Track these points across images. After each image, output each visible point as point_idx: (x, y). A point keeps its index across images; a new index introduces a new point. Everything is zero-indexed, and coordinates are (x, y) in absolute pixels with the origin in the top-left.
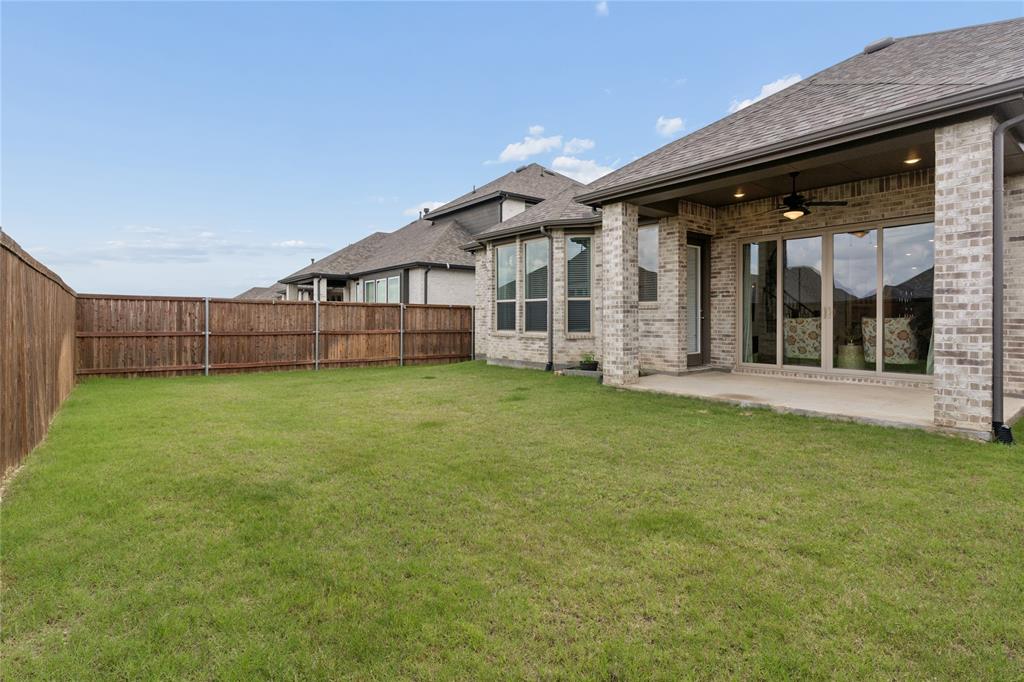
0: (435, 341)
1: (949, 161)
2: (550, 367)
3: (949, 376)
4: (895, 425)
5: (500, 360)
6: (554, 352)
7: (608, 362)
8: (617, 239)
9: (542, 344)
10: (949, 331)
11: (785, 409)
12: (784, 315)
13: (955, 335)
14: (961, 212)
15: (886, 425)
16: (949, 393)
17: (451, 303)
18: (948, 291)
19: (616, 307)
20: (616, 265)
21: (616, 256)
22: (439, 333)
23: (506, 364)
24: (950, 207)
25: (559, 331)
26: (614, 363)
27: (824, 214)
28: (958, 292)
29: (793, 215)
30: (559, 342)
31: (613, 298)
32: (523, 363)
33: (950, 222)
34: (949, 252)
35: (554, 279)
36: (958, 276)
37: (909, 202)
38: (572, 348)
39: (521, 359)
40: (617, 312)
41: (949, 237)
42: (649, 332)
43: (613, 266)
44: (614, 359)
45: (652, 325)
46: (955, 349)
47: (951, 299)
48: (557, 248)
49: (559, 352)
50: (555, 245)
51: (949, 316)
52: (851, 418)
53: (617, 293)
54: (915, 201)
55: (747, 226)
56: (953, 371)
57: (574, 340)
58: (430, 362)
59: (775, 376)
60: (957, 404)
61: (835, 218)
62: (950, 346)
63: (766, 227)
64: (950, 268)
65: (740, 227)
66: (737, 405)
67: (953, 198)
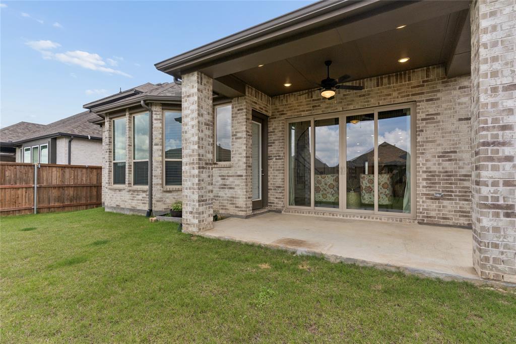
0: (72, 193)
1: (493, 14)
2: (150, 213)
3: (496, 229)
4: (441, 277)
5: (114, 208)
6: (153, 202)
7: (186, 212)
8: (193, 104)
9: (144, 195)
10: (495, 184)
11: (336, 257)
12: (315, 173)
13: (501, 188)
14: (507, 64)
15: (433, 276)
16: (496, 246)
17: (87, 164)
18: (494, 144)
19: (193, 163)
20: (193, 126)
21: (193, 119)
22: (75, 187)
23: (119, 211)
24: (495, 59)
25: (158, 184)
26: (191, 213)
27: (341, 102)
28: (504, 144)
29: (328, 94)
30: (157, 194)
31: (190, 156)
32: (131, 210)
33: (495, 74)
34: (494, 105)
35: (153, 144)
36: (504, 128)
38: (167, 198)
39: (129, 207)
40: (193, 168)
41: (494, 89)
42: (225, 185)
43: (190, 127)
44: (191, 210)
45: (227, 179)
46: (501, 202)
47: (497, 152)
48: (156, 119)
49: (157, 201)
50: (154, 117)
51: (495, 168)
52: (398, 268)
53: (193, 151)
54: (399, 93)
55: (292, 110)
56: (500, 224)
57: (170, 192)
58: (66, 209)
59: (310, 215)
60: (504, 257)
61: (348, 105)
62: (497, 199)
63: (304, 111)
64: (495, 120)
65: (287, 111)
66: (294, 253)
67: (498, 51)
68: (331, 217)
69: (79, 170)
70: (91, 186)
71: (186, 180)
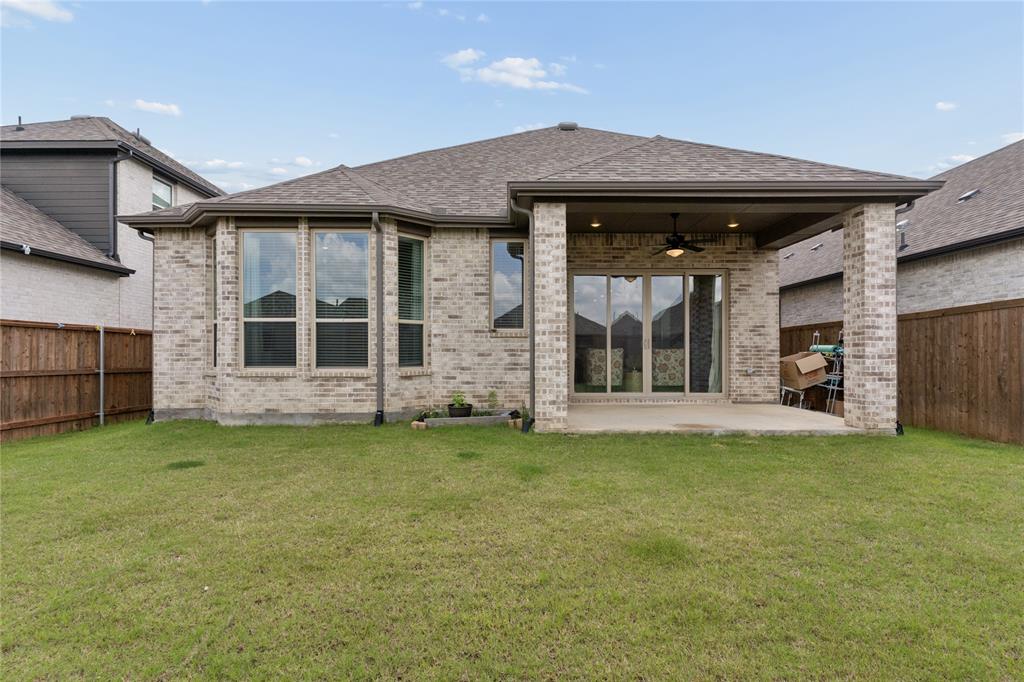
0: (26, 393)
1: (872, 229)
2: (379, 418)
3: (874, 391)
4: (841, 433)
5: (260, 416)
6: (387, 397)
8: (557, 247)
9: (360, 385)
10: (873, 357)
11: (757, 432)
12: (612, 348)
13: (877, 360)
14: (880, 269)
15: (836, 433)
16: (874, 403)
18: (873, 327)
19: (556, 332)
20: (557, 280)
21: (557, 269)
22: (34, 378)
23: (275, 421)
24: (873, 264)
26: (553, 403)
27: (650, 257)
28: (878, 328)
29: (676, 253)
30: (391, 382)
31: (551, 321)
32: (314, 416)
33: (873, 275)
34: (873, 298)
35: (385, 291)
36: (879, 316)
37: (710, 257)
38: (406, 389)
39: (312, 410)
40: (558, 339)
41: (873, 287)
43: (551, 281)
44: (552, 397)
46: (877, 371)
47: (874, 333)
48: (389, 248)
49: (392, 395)
50: (387, 243)
51: (873, 346)
52: (810, 432)
53: (558, 315)
56: (877, 387)
57: (409, 378)
59: (610, 403)
60: (878, 411)
61: (659, 261)
62: (874, 368)
63: (600, 261)
64: (874, 310)
66: (711, 434)
67: (874, 258)
68: (638, 403)
69: (42, 334)
70: (66, 376)
71: (544, 357)
